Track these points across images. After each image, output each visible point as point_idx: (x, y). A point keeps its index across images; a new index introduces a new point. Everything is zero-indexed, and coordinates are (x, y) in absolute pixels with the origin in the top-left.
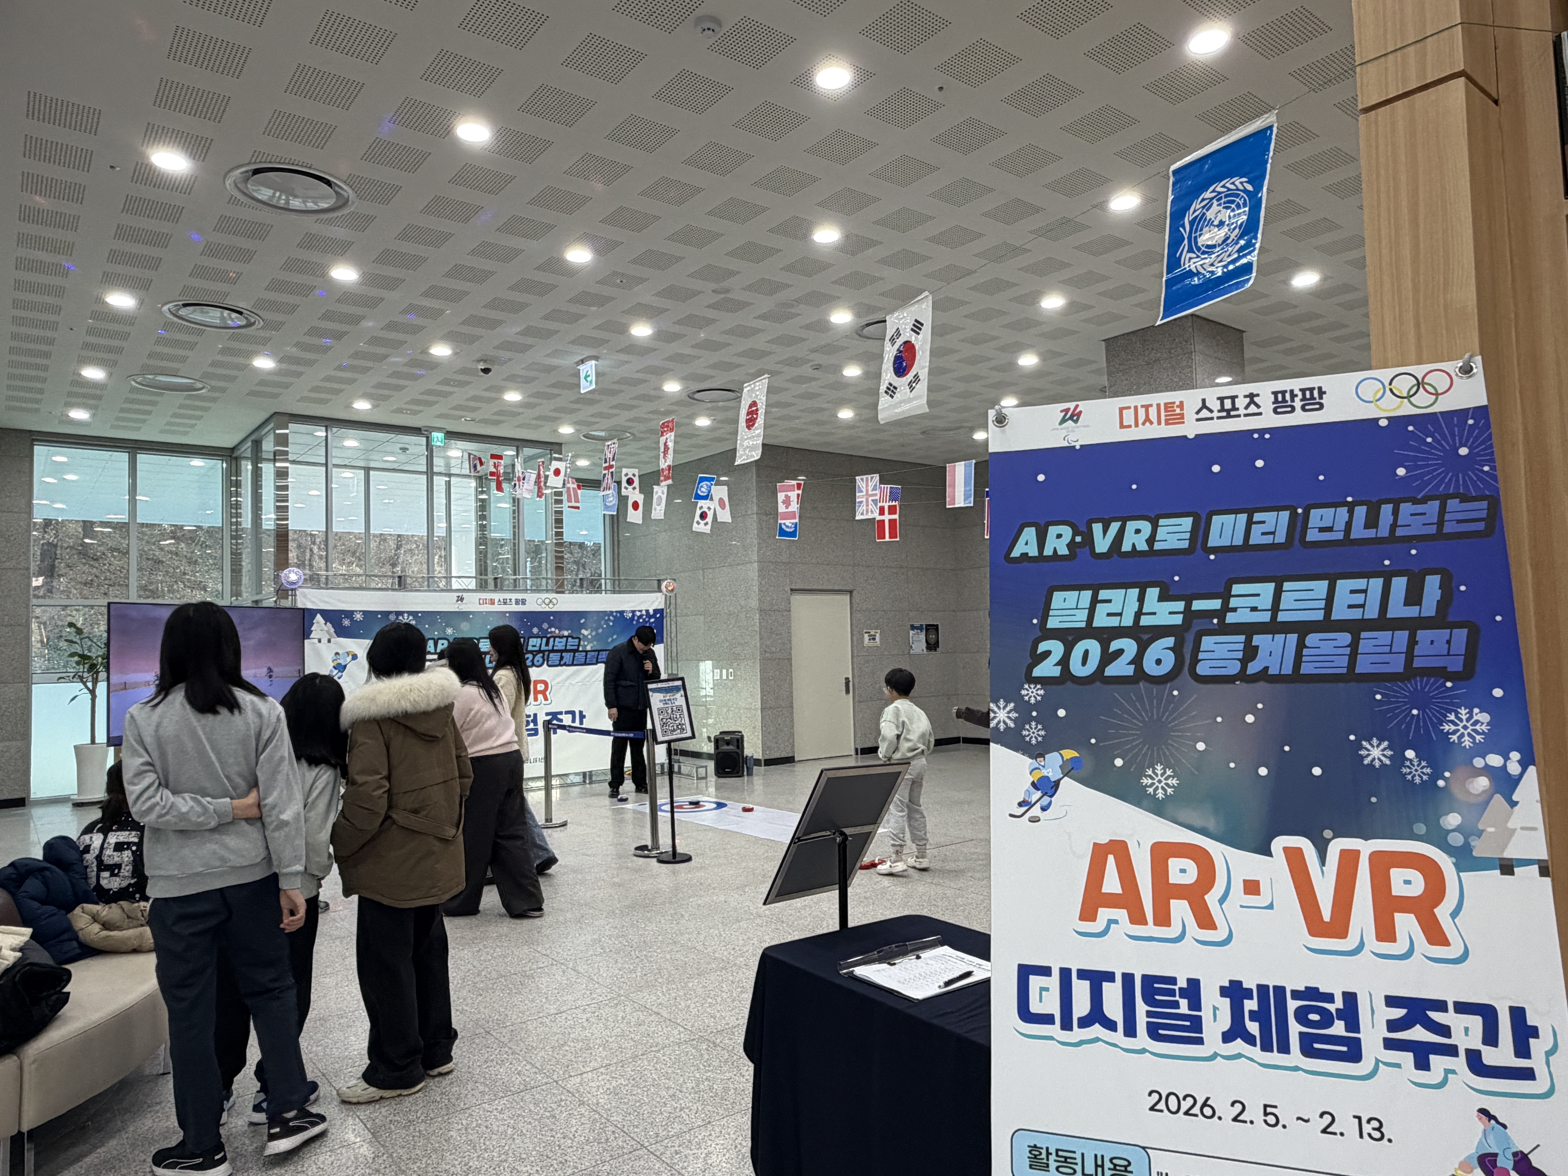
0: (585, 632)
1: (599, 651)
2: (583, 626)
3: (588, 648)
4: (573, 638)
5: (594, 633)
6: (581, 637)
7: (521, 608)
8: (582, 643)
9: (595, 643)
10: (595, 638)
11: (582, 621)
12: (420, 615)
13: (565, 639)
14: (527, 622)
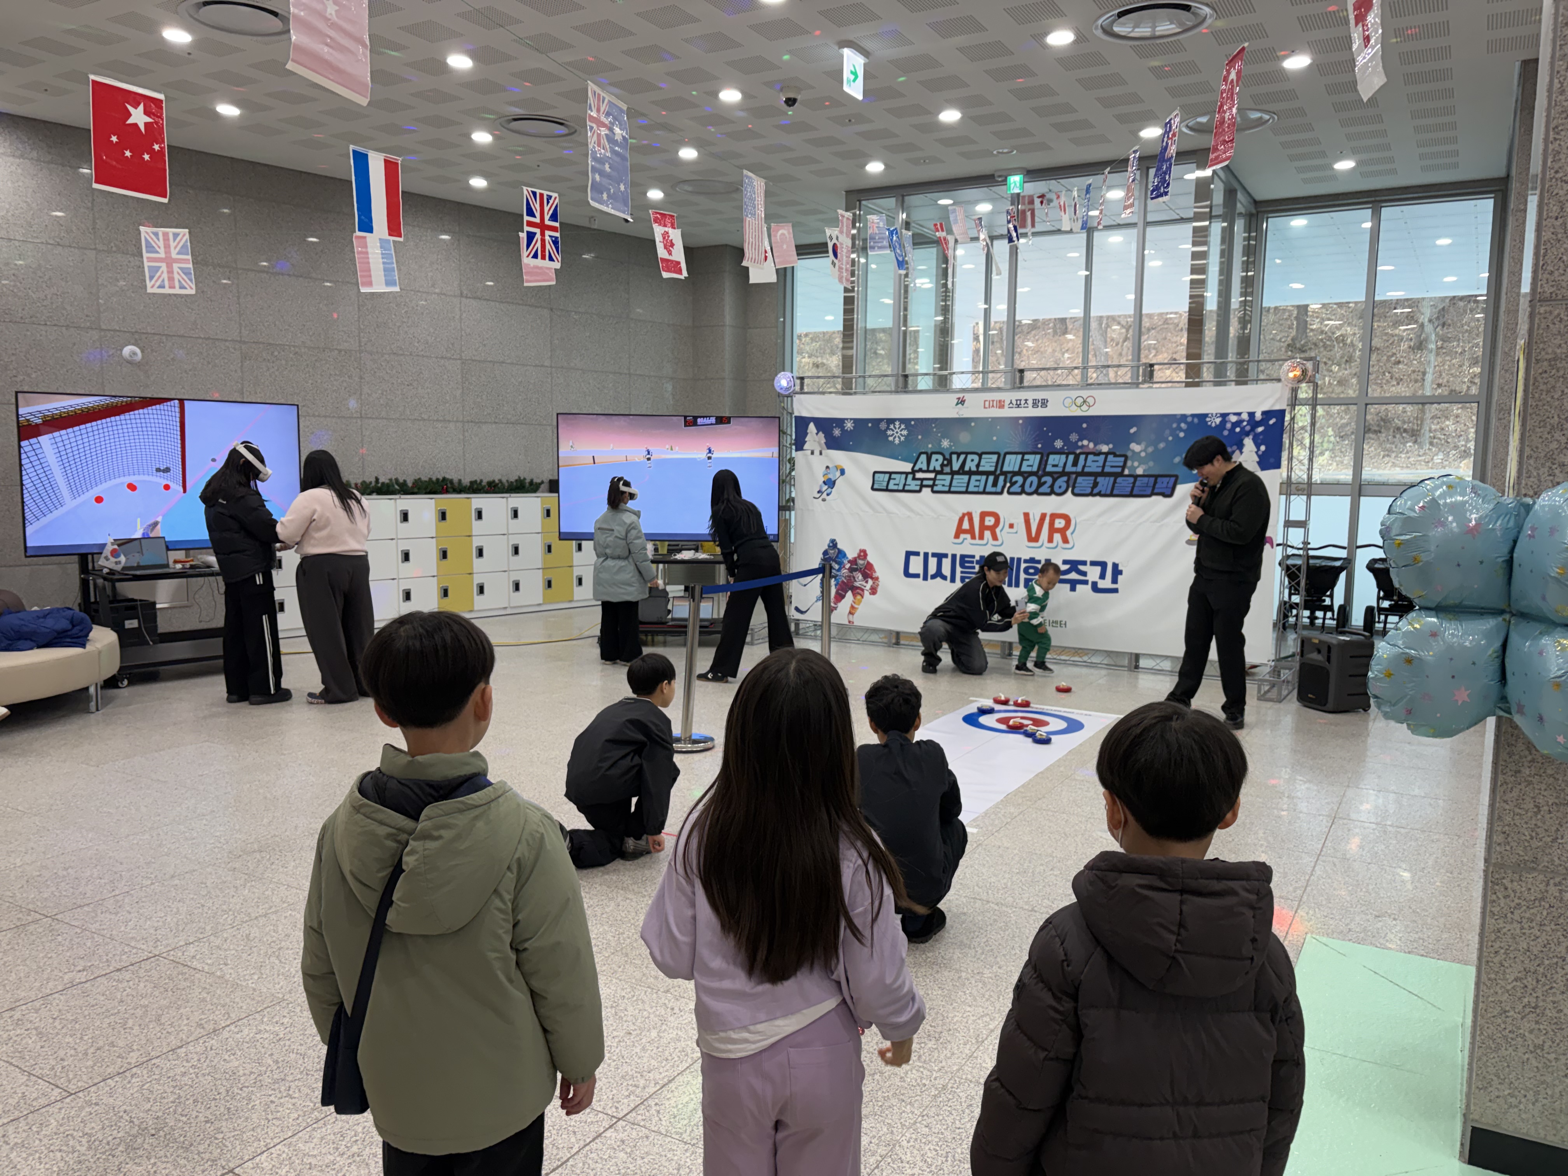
0: (1135, 447)
1: (1156, 477)
2: (1134, 438)
3: (1140, 471)
4: (1115, 455)
5: (1150, 449)
6: (1129, 454)
7: (1040, 412)
8: (1129, 463)
9: (1151, 464)
10: (1152, 456)
11: (1132, 431)
12: (913, 423)
13: (1102, 457)
14: (1047, 431)
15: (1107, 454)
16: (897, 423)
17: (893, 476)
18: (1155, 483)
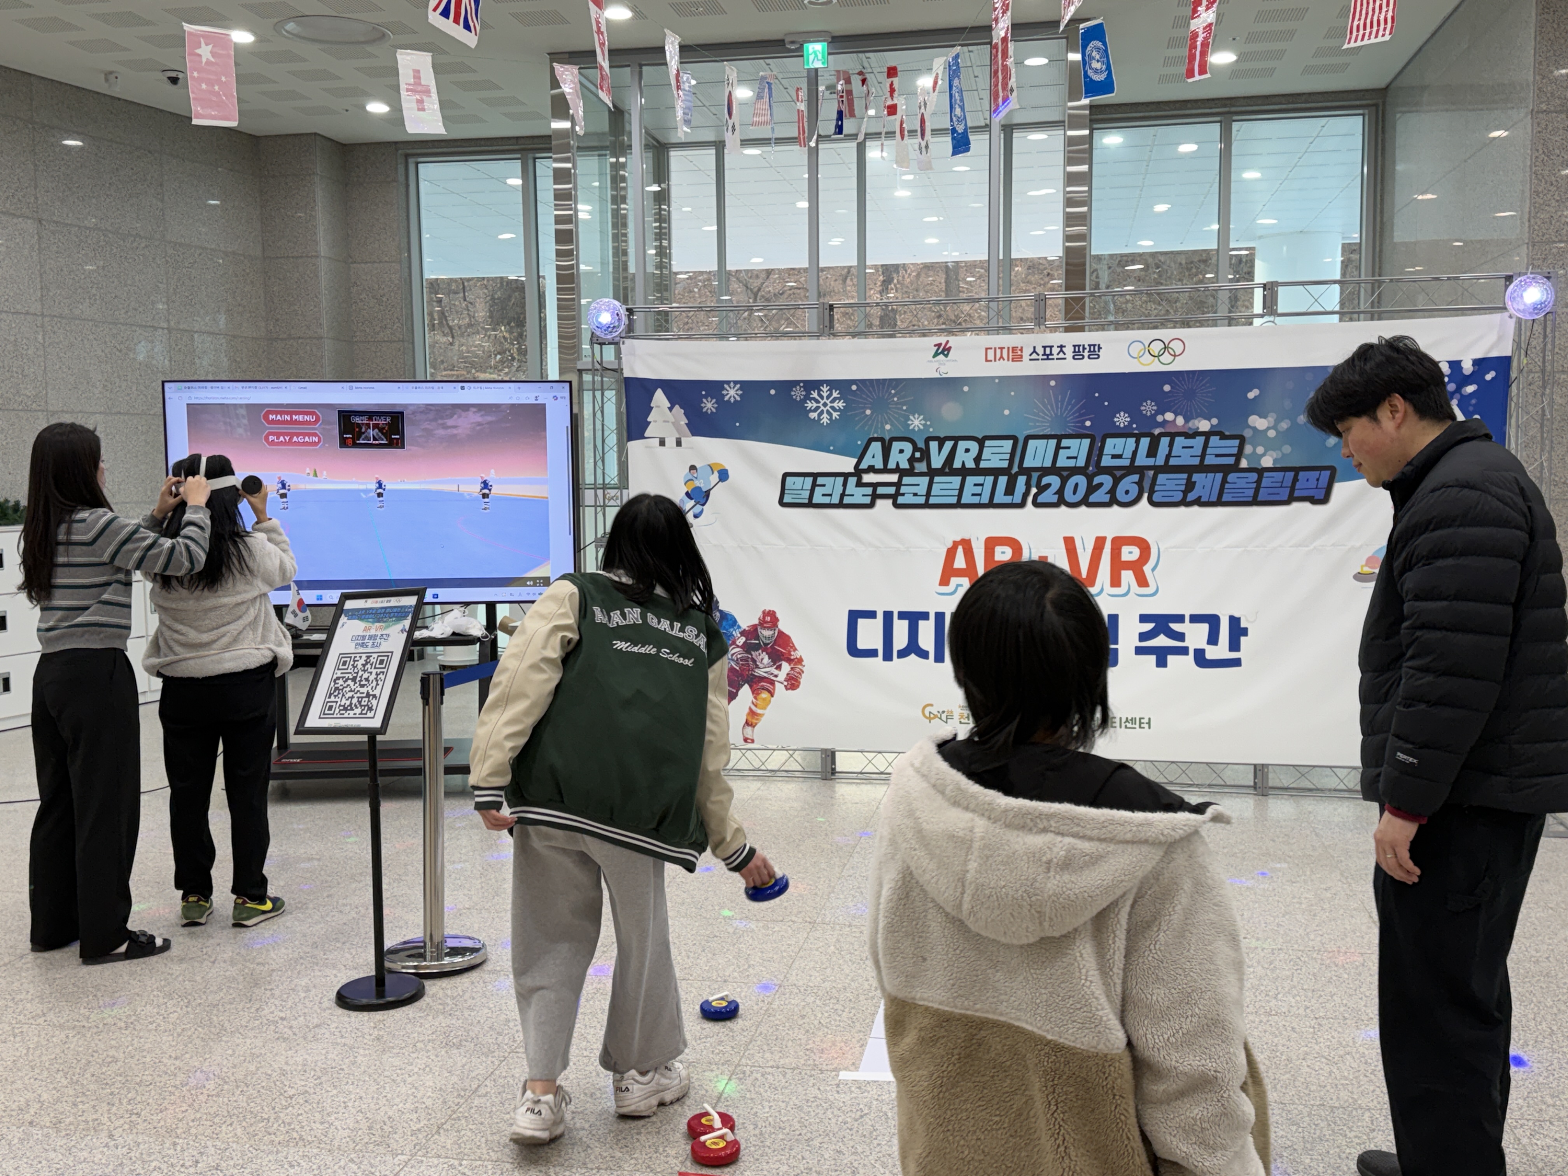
0: (1257, 422)
1: (1297, 470)
2: (1255, 407)
3: (1267, 462)
4: (1223, 437)
6: (1247, 433)
7: (1087, 367)
8: (1248, 449)
9: (1287, 449)
11: (1251, 395)
12: (854, 387)
13: (1203, 439)
14: (1101, 399)
15: (1207, 435)
16: (825, 389)
17: (820, 480)
18: (1295, 480)
